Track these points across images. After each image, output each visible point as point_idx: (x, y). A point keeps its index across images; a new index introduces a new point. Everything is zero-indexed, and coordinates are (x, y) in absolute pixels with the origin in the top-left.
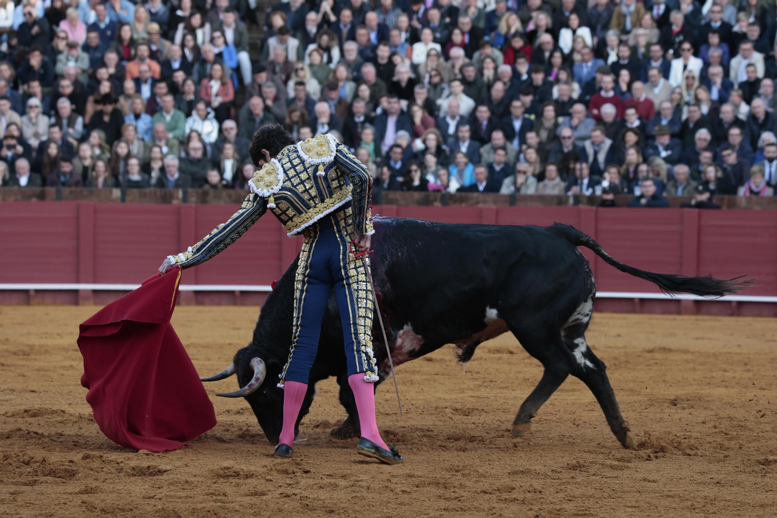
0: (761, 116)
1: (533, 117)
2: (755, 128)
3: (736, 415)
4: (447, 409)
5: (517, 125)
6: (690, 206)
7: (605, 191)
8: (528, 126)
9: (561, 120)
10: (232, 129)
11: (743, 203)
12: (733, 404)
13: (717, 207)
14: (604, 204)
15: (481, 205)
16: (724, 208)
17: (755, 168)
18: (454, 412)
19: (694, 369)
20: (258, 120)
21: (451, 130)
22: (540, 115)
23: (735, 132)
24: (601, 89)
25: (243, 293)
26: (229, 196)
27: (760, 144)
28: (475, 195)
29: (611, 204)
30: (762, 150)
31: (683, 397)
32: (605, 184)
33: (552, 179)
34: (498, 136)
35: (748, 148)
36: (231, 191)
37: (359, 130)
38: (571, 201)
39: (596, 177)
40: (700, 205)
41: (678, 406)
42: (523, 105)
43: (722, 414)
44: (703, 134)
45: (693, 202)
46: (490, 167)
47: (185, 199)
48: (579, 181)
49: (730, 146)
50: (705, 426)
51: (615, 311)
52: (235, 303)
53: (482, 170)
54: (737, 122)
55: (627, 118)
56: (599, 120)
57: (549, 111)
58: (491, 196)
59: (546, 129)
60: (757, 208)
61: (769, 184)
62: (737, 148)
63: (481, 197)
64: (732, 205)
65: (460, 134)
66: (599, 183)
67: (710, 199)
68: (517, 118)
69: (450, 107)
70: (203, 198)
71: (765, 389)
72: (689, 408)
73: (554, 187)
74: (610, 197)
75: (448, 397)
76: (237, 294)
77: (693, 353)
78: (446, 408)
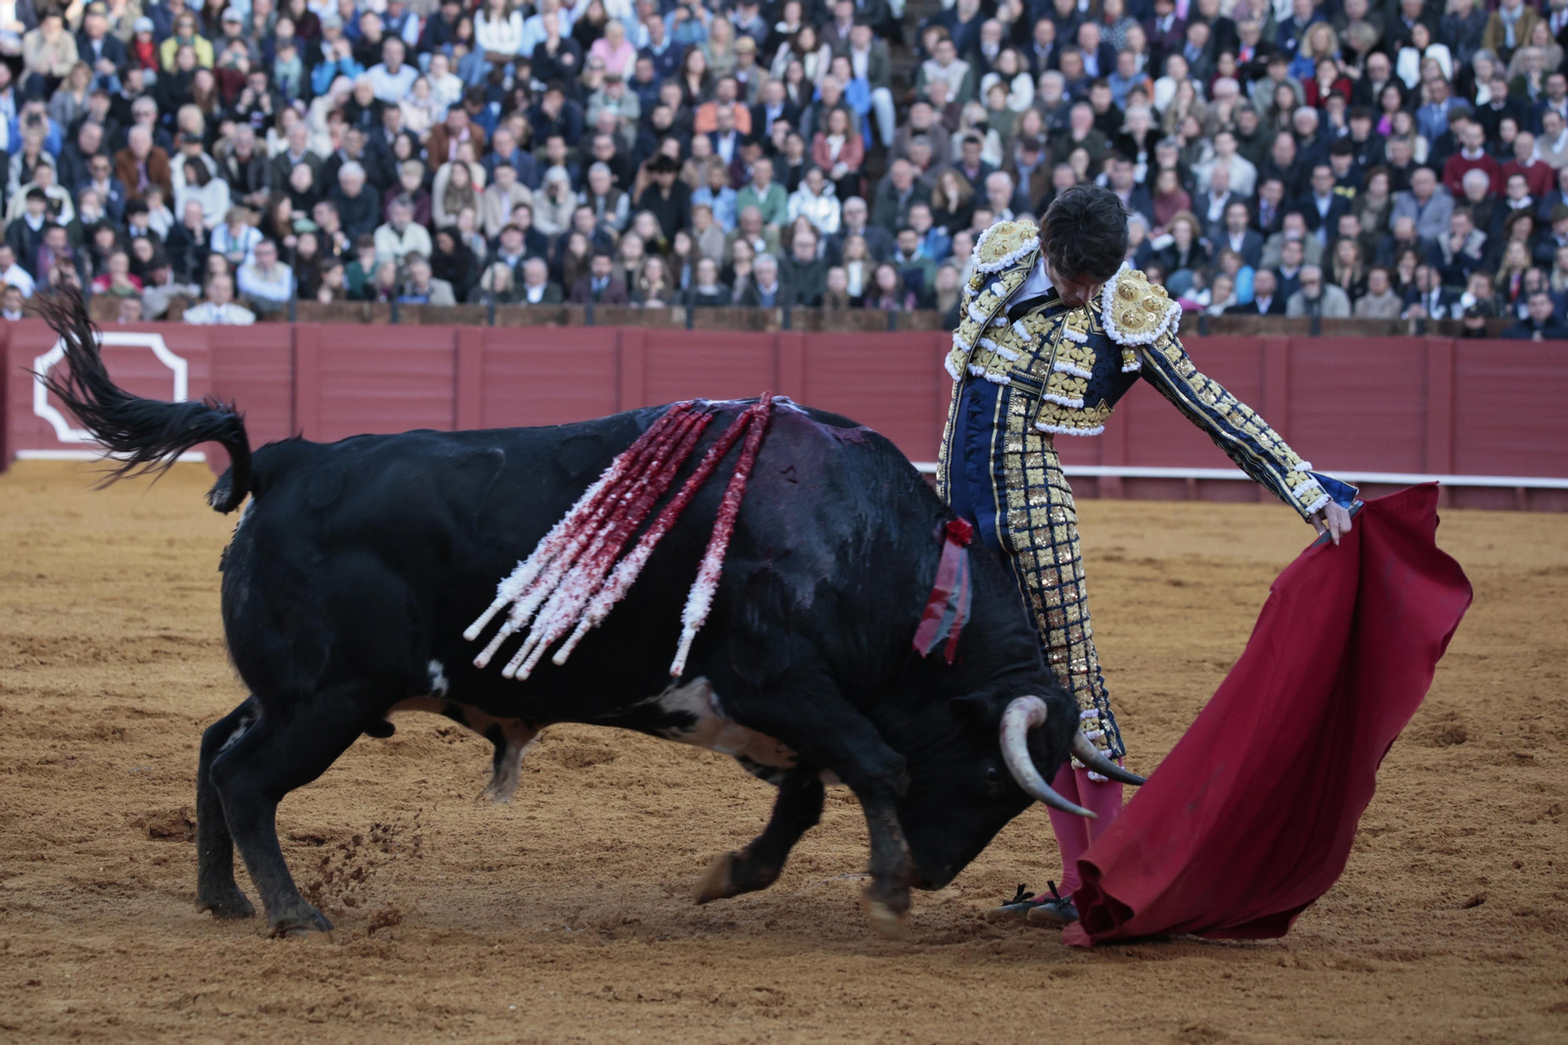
1: (1350, 193)
4: (1206, 664)
5: (1323, 206)
7: (1468, 313)
8: (1341, 207)
9: (1396, 197)
10: (859, 211)
14: (1468, 333)
15: (1263, 335)
18: (1218, 669)
20: (903, 198)
21: (1214, 213)
22: (1363, 188)
24: (1462, 145)
26: (857, 319)
28: (1254, 318)
29: (1482, 334)
32: (1468, 300)
33: (1379, 294)
34: (1294, 223)
36: (859, 312)
38: (1412, 328)
42: (1335, 173)
46: (1277, 272)
47: (787, 324)
48: (1424, 297)
51: (1484, 508)
53: (1266, 278)
55: (1511, 192)
56: (1460, 198)
57: (1380, 183)
58: (1277, 321)
59: (1372, 211)
63: (1264, 322)
65: (1231, 220)
66: (1457, 298)
68: (1323, 194)
69: (1215, 175)
70: (815, 323)
73: (1383, 307)
74: (1477, 323)
75: (1207, 644)
78: (1204, 661)
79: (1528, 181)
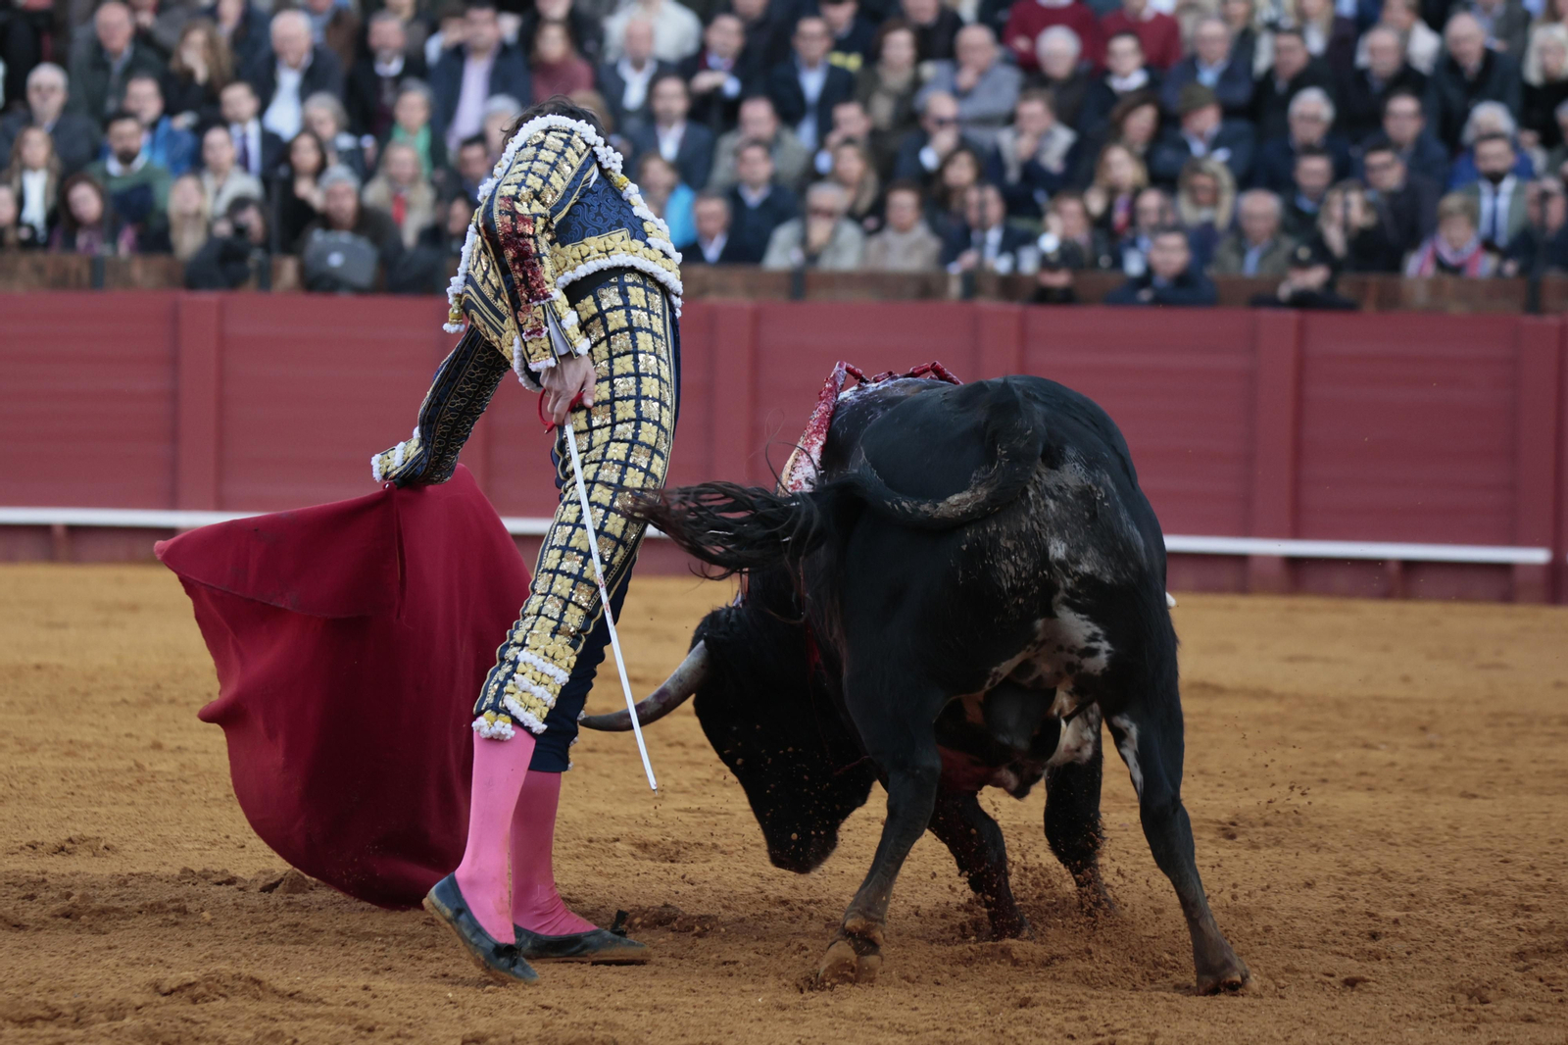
0: (1472, 61)
1: (853, 62)
2: (1454, 94)
3: (1398, 866)
4: (618, 844)
5: (812, 83)
6: (1274, 302)
7: (1046, 263)
8: (841, 88)
9: (929, 70)
11: (1420, 296)
12: (1388, 835)
13: (1349, 307)
14: (1044, 296)
15: (711, 299)
16: (1369, 307)
17: (1453, 201)
18: (639, 853)
19: (1282, 742)
20: (117, 66)
21: (634, 95)
22: (873, 56)
23: (1404, 106)
25: (74, 530)
26: (39, 270)
27: (1469, 134)
28: (697, 271)
29: (1065, 298)
30: (1470, 151)
31: (1254, 816)
32: (1049, 243)
33: (903, 229)
34: (758, 114)
35: (1438, 150)
36: (39, 257)
37: (388, 97)
38: (955, 288)
39: (1022, 224)
40: (1303, 301)
41: (1239, 839)
42: (830, 31)
43: (1358, 863)
44: (1313, 106)
45: (1284, 291)
46: (734, 196)
48: (975, 236)
49: (1385, 143)
50: (1310, 892)
52: (51, 557)
53: (715, 208)
54: (1407, 78)
55: (1112, 62)
56: (1031, 69)
57: (899, 44)
58: (737, 276)
59: (888, 93)
60: (1457, 309)
61: (1488, 245)
62: (1408, 149)
63: (713, 277)
64: (1391, 300)
65: (660, 105)
66: (1031, 239)
67: (1329, 285)
68: (812, 64)
71: (1474, 796)
72: (1268, 846)
73: (909, 251)
74: (1060, 279)
75: (622, 811)
76: (60, 533)
77: (1281, 698)
78: (617, 840)
79: (1143, 46)
